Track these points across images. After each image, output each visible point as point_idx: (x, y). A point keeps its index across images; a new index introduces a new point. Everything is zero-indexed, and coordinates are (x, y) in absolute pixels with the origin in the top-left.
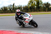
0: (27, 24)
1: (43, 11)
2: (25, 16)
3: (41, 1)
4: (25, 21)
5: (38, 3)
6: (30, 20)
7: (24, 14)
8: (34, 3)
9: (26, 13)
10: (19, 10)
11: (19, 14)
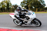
1: (12, 11)
3: (10, 3)
8: (4, 5)
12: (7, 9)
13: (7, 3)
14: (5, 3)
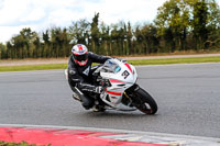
0: (115, 101)
2: (106, 71)
3: (214, 5)
4: (109, 89)
5: (201, 13)
6: (128, 86)
7: (102, 61)
9: (112, 60)
10: (83, 46)
11: (83, 63)
12: (195, 36)
13: (199, 4)
14: (188, 6)
